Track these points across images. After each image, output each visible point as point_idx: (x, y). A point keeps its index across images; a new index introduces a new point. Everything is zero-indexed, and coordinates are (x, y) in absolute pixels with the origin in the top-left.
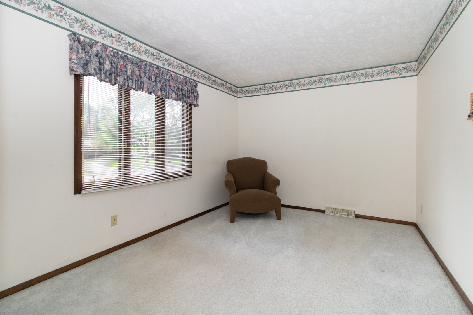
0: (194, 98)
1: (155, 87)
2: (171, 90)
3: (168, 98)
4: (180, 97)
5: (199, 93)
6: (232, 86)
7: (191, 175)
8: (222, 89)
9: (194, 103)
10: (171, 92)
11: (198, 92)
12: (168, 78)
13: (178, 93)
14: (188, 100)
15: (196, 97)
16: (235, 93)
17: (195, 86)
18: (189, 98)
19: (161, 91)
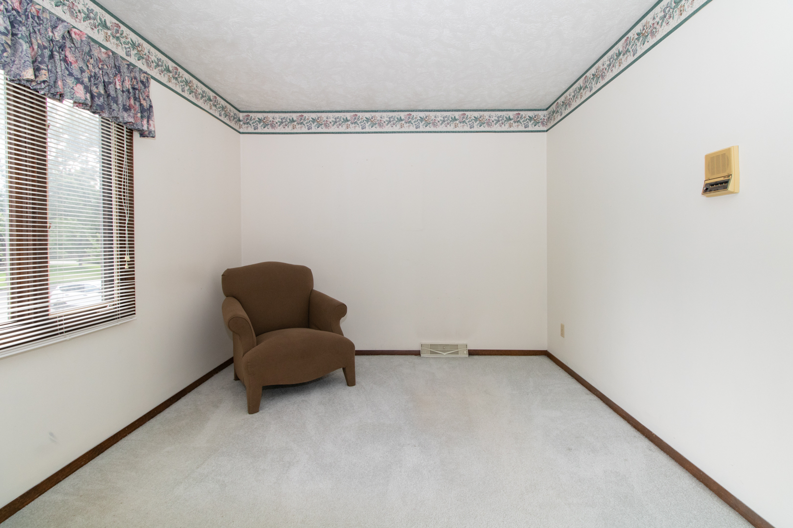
0: (141, 112)
1: (9, 50)
2: (71, 74)
3: (61, 97)
4: (100, 101)
5: (154, 104)
6: (229, 106)
7: (135, 314)
8: (207, 107)
9: (143, 126)
10: (70, 81)
11: (151, 101)
12: (58, 38)
13: (94, 89)
14: (126, 115)
15: (147, 112)
16: (233, 122)
17: (142, 82)
18: (127, 109)
19: (37, 70)
